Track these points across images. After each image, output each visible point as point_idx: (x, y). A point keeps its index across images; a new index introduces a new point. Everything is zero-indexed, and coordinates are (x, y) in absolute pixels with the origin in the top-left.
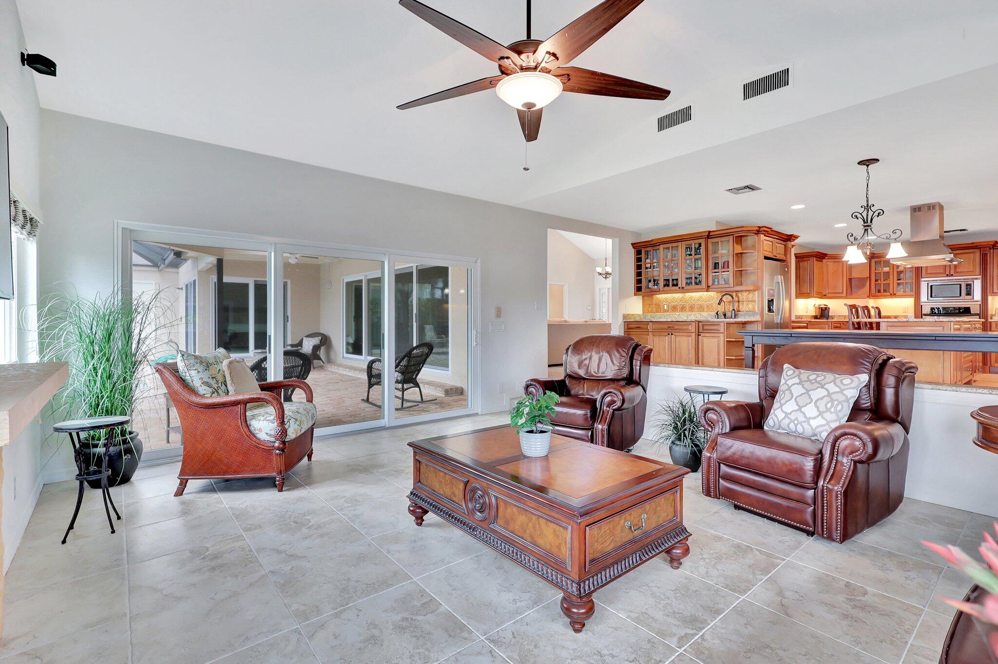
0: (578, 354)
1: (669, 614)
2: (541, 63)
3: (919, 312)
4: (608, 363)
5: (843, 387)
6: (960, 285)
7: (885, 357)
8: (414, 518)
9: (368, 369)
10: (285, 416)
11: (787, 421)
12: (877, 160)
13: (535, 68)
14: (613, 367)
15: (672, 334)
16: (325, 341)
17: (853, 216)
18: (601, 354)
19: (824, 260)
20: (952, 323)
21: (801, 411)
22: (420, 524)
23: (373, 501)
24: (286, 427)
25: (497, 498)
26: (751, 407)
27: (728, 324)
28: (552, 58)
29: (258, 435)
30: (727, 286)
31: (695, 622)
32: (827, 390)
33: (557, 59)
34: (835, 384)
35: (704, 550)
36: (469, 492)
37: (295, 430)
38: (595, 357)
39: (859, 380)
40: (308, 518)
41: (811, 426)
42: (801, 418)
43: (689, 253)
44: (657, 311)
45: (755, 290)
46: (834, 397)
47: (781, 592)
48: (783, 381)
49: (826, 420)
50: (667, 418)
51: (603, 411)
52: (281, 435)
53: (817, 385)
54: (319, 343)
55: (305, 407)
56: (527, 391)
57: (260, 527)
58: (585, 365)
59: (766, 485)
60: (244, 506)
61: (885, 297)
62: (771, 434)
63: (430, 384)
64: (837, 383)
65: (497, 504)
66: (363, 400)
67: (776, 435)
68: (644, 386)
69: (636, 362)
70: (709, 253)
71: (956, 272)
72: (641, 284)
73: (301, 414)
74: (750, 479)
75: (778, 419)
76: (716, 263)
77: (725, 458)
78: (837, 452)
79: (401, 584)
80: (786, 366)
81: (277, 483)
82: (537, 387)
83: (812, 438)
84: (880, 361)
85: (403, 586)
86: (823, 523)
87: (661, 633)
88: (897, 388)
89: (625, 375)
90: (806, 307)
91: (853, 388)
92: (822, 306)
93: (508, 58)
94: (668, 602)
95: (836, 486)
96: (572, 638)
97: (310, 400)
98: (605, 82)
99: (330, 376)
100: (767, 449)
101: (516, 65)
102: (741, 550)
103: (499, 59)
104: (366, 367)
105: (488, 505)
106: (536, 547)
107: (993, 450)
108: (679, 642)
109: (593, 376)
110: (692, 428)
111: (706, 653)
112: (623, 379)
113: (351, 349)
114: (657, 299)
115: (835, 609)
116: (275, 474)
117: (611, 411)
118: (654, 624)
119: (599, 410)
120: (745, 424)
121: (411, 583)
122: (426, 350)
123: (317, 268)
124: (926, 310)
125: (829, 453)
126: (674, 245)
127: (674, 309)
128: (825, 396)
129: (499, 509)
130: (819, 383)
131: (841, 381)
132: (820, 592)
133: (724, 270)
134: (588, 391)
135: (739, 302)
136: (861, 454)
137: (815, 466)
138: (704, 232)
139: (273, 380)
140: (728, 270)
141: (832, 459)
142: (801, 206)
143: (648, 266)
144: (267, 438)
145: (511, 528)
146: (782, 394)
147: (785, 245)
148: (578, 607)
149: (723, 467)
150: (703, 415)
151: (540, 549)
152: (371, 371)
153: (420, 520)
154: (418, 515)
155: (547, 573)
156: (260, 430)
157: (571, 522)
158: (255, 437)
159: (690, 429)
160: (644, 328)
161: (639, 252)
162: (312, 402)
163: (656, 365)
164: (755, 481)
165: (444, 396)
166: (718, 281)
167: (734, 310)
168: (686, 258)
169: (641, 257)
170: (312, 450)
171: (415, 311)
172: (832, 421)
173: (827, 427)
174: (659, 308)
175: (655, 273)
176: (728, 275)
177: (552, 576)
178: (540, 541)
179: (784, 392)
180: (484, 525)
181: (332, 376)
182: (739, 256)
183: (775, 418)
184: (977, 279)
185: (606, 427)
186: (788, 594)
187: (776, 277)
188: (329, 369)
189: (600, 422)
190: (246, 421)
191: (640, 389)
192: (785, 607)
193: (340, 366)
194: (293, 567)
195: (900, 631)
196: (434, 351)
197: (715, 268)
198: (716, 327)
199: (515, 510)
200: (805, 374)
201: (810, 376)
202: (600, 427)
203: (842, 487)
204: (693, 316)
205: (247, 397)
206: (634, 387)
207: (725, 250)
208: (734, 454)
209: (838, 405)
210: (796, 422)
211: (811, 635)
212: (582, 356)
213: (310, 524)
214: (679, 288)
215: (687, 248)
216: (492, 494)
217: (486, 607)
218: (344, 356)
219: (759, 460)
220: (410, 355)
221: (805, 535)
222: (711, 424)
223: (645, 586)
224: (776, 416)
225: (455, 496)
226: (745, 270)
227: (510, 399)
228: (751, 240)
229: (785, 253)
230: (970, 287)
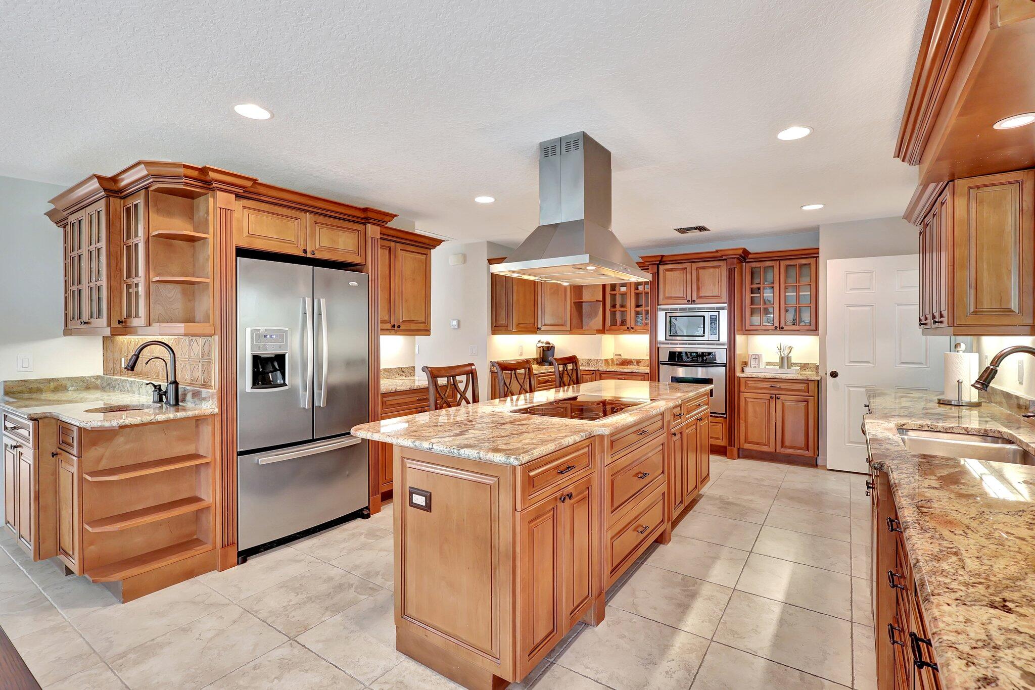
3: (655, 358)
6: (704, 317)
45: (212, 334)
61: (622, 331)
71: (699, 297)
92: (545, 345)
124: (664, 355)
147: (359, 231)
184: (723, 308)
226: (197, 283)
228: (203, 205)
230: (714, 321)
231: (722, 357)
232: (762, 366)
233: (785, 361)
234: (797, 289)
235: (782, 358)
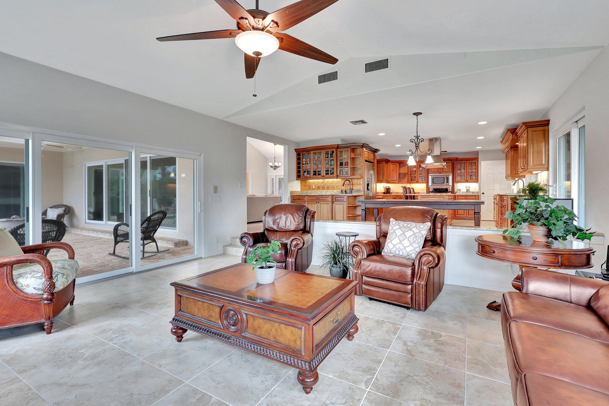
0: (273, 216)
1: (355, 369)
2: (267, 27)
3: (428, 191)
4: (291, 221)
5: (420, 230)
6: (444, 178)
7: (436, 214)
8: (176, 337)
9: (114, 231)
10: (53, 272)
11: (394, 249)
12: (421, 113)
13: (263, 30)
14: (294, 223)
15: (318, 203)
16: (69, 211)
17: (411, 141)
18: (287, 215)
19: (388, 163)
20: (447, 196)
21: (401, 243)
22: (179, 341)
23: (137, 329)
24: (54, 281)
25: (247, 315)
26: (374, 242)
27: (349, 197)
28: (275, 25)
29: (25, 291)
30: (347, 175)
31: (370, 371)
32: (413, 231)
33: (278, 26)
34: (416, 228)
35: (362, 327)
36: (224, 313)
37: (63, 282)
38: (284, 217)
39: (427, 225)
40: (82, 351)
41: (406, 251)
42: (402, 247)
43: (327, 156)
44: (309, 190)
45: (361, 178)
46: (417, 235)
47: (405, 343)
48: (390, 228)
49: (414, 247)
50: (327, 252)
51: (292, 250)
52: (49, 288)
53: (408, 229)
54: (63, 213)
55: (69, 263)
56: (242, 240)
57: (35, 367)
58: (277, 222)
59: (387, 285)
60: (13, 351)
61: (414, 183)
62: (386, 257)
63: (162, 239)
64: (418, 228)
65: (247, 319)
66: (110, 254)
67: (389, 257)
68: (312, 233)
69: (308, 220)
70: (338, 157)
71: (442, 172)
72: (300, 173)
73: (67, 269)
74: (379, 283)
75: (390, 248)
76: (341, 163)
77: (366, 273)
78: (421, 264)
79: (177, 389)
80: (391, 219)
81: (46, 327)
82: (248, 238)
83: (407, 257)
84: (434, 216)
85: (178, 390)
86: (416, 302)
87: (355, 382)
88: (442, 228)
89: (302, 228)
90: (380, 187)
91: (425, 230)
92: (387, 187)
93: (246, 19)
94: (353, 362)
95: (422, 282)
96: (305, 398)
97: (72, 257)
98: (303, 47)
99: (75, 237)
100: (388, 265)
101: (250, 25)
102: (380, 323)
103: (240, 19)
104: (112, 230)
105: (240, 320)
106: (278, 344)
107: (487, 257)
108: (366, 385)
109: (282, 229)
110: (342, 256)
111: (381, 388)
112: (301, 230)
113: (92, 217)
114: (309, 182)
115: (431, 347)
116: (43, 320)
117: (296, 250)
118: (349, 377)
119: (289, 250)
120: (372, 252)
121: (184, 386)
122: (161, 215)
123: (61, 154)
124: (431, 190)
125: (417, 264)
126: (319, 151)
127: (318, 188)
128: (412, 235)
129: (248, 322)
130: (409, 228)
131: (419, 226)
132: (422, 340)
133: (345, 167)
134: (279, 239)
135: (353, 184)
136: (432, 264)
137: (412, 272)
138: (336, 145)
139: (31, 244)
140: (347, 167)
141: (419, 268)
142: (383, 134)
143: (304, 163)
144: (35, 292)
145: (258, 333)
146: (391, 235)
147: (374, 154)
148: (309, 378)
149: (364, 278)
150: (352, 249)
151: (281, 345)
152: (117, 232)
153: (180, 338)
154: (178, 335)
155: (287, 359)
156: (28, 286)
157: (305, 324)
158: (22, 292)
159: (342, 257)
160: (302, 200)
161: (298, 155)
162: (73, 259)
163: (318, 221)
164: (382, 284)
165: (174, 247)
166: (343, 173)
167: (350, 189)
168: (326, 159)
169: (300, 158)
170: (74, 296)
171: (149, 189)
172: (417, 248)
173: (414, 251)
174: (310, 188)
175: (308, 167)
176: (347, 170)
177: (291, 361)
178: (281, 340)
179: (392, 234)
180: (237, 334)
181: (77, 237)
182: (353, 159)
183: (388, 248)
184: (450, 175)
185: (294, 260)
186: (410, 344)
187: (370, 171)
188: (73, 232)
189: (290, 257)
190: (13, 279)
191: (310, 235)
192: (410, 351)
193: (83, 229)
194: (77, 395)
195: (461, 352)
196: (167, 216)
197: (341, 165)
198: (342, 199)
199: (261, 321)
200: (402, 223)
201: (404, 224)
202: (290, 260)
203: (425, 282)
204: (329, 192)
205: (13, 259)
206: (307, 234)
207: (346, 156)
208: (371, 269)
209: (419, 239)
210: (399, 249)
211: (426, 364)
212: (275, 217)
213: (85, 356)
214: (322, 176)
215: (326, 153)
216: (243, 312)
217: (244, 391)
218: (86, 222)
219: (384, 272)
220: (150, 219)
221: (406, 310)
222: (356, 253)
223: (338, 355)
224: (388, 246)
225: (212, 317)
226: (356, 167)
227: (223, 246)
228: (358, 151)
229: (374, 158)
230: (448, 179)
231: (450, 189)
232: (461, 192)
233: (468, 191)
234: (472, 169)
235: (467, 190)
